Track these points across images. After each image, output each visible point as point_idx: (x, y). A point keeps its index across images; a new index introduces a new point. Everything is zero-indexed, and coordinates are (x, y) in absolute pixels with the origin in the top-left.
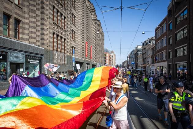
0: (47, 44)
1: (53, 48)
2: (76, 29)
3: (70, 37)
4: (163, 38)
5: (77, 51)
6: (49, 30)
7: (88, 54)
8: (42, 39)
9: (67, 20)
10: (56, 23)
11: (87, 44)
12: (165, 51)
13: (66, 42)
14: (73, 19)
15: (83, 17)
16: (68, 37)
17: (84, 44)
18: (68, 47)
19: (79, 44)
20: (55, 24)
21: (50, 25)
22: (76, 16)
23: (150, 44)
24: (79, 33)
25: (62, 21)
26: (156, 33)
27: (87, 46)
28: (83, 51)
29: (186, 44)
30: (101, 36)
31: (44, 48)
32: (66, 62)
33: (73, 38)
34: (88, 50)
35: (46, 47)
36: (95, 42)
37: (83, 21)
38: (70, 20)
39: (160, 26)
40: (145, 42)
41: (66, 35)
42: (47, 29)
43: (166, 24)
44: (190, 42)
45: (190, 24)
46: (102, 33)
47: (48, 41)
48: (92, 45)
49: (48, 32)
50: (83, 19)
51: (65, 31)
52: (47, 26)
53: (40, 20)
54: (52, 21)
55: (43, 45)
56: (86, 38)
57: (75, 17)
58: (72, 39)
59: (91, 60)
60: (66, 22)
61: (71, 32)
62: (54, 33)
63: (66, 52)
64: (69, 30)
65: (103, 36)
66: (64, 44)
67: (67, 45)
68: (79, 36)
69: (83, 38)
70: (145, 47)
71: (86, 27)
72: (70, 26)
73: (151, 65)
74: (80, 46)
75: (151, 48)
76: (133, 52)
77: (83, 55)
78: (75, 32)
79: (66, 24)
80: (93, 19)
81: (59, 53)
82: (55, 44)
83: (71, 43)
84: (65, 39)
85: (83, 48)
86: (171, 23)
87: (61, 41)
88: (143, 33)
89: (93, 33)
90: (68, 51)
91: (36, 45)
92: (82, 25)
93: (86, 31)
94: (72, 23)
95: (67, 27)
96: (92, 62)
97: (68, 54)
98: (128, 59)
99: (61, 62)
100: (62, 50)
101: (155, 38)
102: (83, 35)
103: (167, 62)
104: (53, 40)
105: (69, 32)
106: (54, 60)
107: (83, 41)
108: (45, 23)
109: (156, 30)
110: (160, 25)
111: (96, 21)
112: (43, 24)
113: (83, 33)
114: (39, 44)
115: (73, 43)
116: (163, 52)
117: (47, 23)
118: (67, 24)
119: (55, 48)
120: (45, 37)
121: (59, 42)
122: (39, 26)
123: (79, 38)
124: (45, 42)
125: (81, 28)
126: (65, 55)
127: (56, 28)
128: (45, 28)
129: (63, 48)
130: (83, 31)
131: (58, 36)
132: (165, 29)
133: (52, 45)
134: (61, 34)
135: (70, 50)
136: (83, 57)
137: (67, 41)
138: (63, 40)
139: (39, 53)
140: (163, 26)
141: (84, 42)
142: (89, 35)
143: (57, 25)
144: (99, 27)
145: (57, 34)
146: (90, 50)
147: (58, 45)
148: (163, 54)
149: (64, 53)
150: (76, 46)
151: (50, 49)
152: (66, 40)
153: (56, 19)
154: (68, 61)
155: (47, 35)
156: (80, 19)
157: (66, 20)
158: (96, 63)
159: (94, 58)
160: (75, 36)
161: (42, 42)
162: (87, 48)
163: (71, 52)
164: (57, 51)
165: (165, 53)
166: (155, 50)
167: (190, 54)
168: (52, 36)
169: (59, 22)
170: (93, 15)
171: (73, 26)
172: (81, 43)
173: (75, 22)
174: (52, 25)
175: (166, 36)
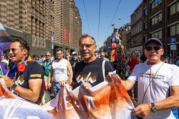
0: (26, 27)
1: (32, 32)
2: (54, 14)
3: (49, 21)
4: (138, 24)
5: (56, 36)
6: (27, 13)
7: (66, 39)
8: (21, 22)
9: (46, 5)
10: (35, 7)
11: (65, 29)
12: (140, 36)
13: (44, 26)
14: (52, 5)
15: (62, 3)
16: (46, 22)
17: (62, 29)
18: (47, 32)
19: (57, 29)
20: (33, 8)
21: (28, 9)
22: (55, 2)
23: (126, 30)
24: (57, 19)
25: (41, 6)
26: (132, 19)
27: (66, 31)
28: (62, 36)
29: (161, 29)
30: (78, 22)
31: (23, 31)
32: (45, 47)
33: (52, 23)
34: (66, 36)
35: (25, 31)
36: (73, 28)
37: (61, 7)
38: (49, 5)
39: (135, 13)
40: (121, 28)
41: (45, 20)
42: (26, 12)
43: (141, 10)
44: (164, 27)
45: (164, 9)
46: (80, 19)
47: (26, 25)
48: (70, 31)
49: (26, 16)
50: (62, 5)
51: (44, 16)
52: (25, 10)
53: (18, 3)
54: (31, 5)
55: (22, 28)
56: (65, 24)
57: (53, 2)
58: (50, 24)
59: (69, 45)
60: (44, 7)
61: (50, 17)
62: (32, 17)
63: (44, 36)
64: (47, 15)
65: (81, 23)
66: (42, 28)
67: (46, 29)
68: (57, 21)
69: (62, 23)
70: (121, 32)
71: (65, 13)
72: (49, 11)
73: (127, 50)
74: (58, 32)
75: (127, 34)
76: (109, 38)
77: (62, 40)
78: (53, 18)
79: (44, 8)
80: (71, 6)
81: (38, 37)
82: (34, 28)
83: (49, 28)
84: (43, 24)
85: (62, 33)
86: (146, 9)
87: (40, 26)
88: (120, 18)
89: (71, 19)
90: (47, 35)
91: (15, 29)
92: (60, 11)
93: (65, 17)
94: (50, 8)
95: (46, 12)
96: (70, 47)
97: (47, 38)
98: (104, 45)
99: (40, 45)
100: (41, 35)
101: (130, 24)
102: (62, 21)
103: (142, 46)
104: (32, 24)
105: (47, 16)
106: (33, 44)
107: (61, 27)
108: (23, 6)
109: (132, 16)
110: (136, 11)
111: (74, 8)
112: (21, 7)
113: (62, 19)
114: (18, 27)
115: (52, 28)
116: (138, 37)
117: (25, 7)
118: (46, 8)
119: (34, 32)
120: (24, 21)
121: (38, 26)
122: (17, 9)
123: (57, 23)
124: (24, 26)
125: (60, 13)
126: (44, 39)
127: (34, 12)
128: (24, 11)
129: (42, 33)
130: (62, 16)
131: (36, 20)
132: (140, 15)
133: (30, 28)
134: (40, 18)
135: (49, 34)
136: (62, 42)
137: (46, 26)
138: (41, 24)
139: (17, 36)
140: (138, 13)
141: (63, 27)
142: (67, 21)
143: (36, 10)
144: (77, 13)
145: (35, 18)
146: (69, 35)
147: (37, 30)
148: (138, 39)
149: (43, 37)
150: (54, 31)
151: (29, 33)
152: (45, 24)
153: (35, 3)
154: (47, 45)
155: (26, 18)
156: (58, 5)
157: (44, 5)
158: (74, 48)
159: (72, 44)
160: (54, 22)
161: (21, 26)
162: (65, 33)
163: (50, 36)
164: (36, 35)
165: (140, 38)
166: (131, 35)
167: (164, 38)
168: (30, 19)
169: (38, 6)
170: (71, 2)
171: (52, 12)
172: (60, 28)
173: (53, 8)
174: (30, 9)
175: (141, 22)
